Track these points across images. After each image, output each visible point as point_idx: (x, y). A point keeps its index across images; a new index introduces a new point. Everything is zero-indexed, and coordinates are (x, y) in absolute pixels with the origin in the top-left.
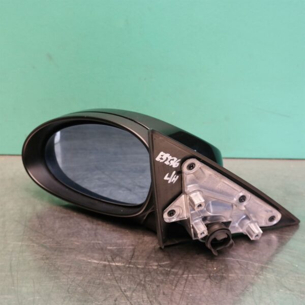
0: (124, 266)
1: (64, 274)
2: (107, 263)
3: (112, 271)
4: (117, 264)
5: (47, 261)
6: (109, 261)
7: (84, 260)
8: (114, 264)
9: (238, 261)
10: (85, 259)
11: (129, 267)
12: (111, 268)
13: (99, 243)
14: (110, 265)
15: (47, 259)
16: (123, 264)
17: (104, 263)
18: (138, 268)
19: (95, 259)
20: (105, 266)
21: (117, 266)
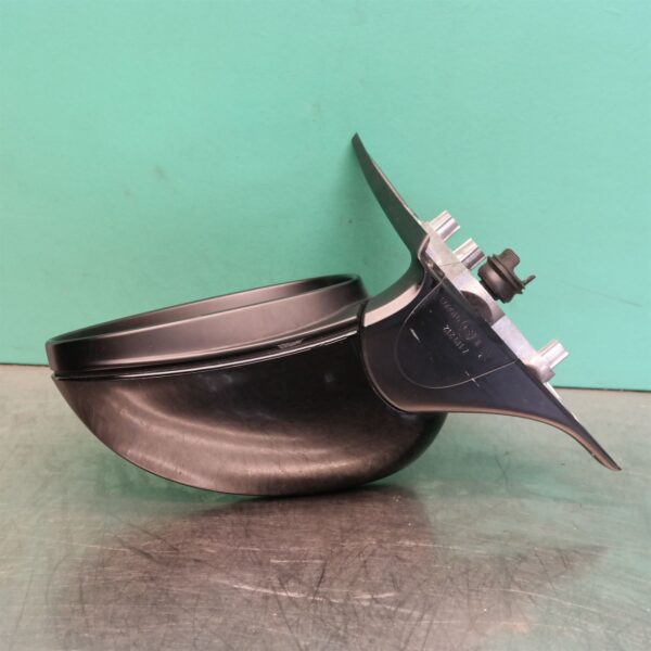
0: (305, 599)
1: (186, 611)
2: (270, 592)
3: (281, 608)
4: (290, 594)
5: (152, 585)
6: (273, 588)
7: (225, 585)
8: (284, 594)
9: (530, 597)
10: (227, 582)
11: (314, 601)
12: (279, 602)
13: (254, 552)
14: (276, 596)
15: (152, 579)
16: (302, 596)
17: (265, 591)
18: (331, 604)
19: (247, 583)
20: (266, 597)
21: (290, 598)
